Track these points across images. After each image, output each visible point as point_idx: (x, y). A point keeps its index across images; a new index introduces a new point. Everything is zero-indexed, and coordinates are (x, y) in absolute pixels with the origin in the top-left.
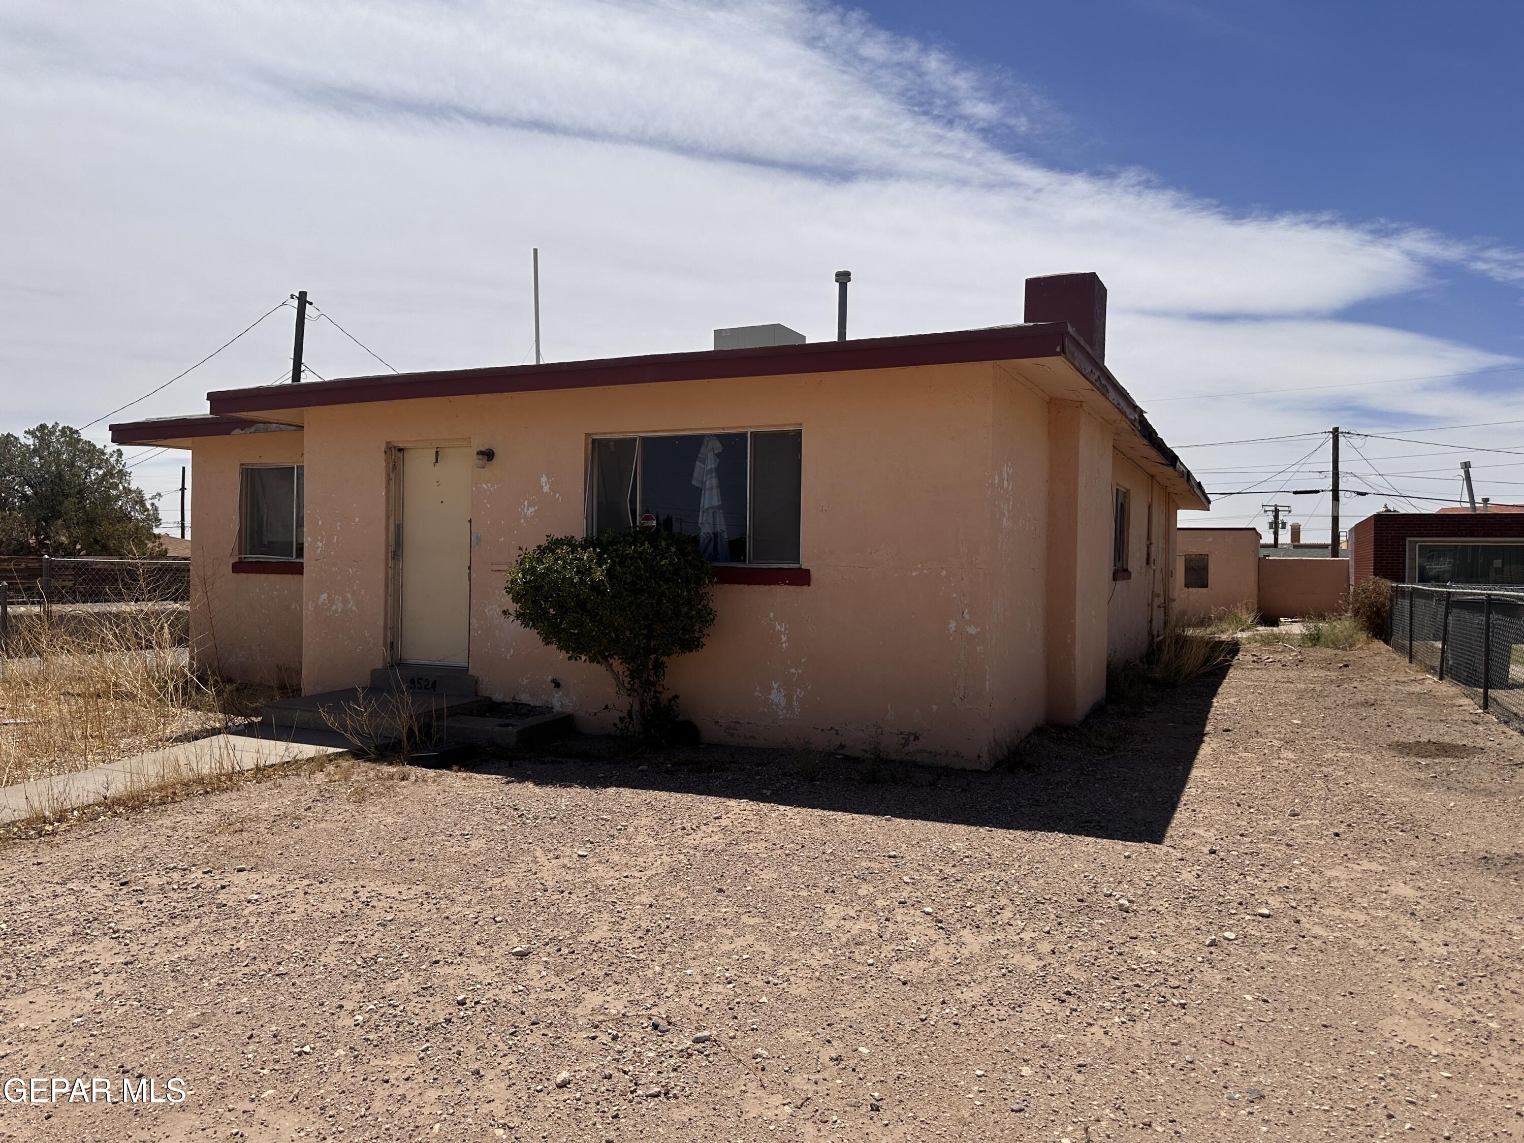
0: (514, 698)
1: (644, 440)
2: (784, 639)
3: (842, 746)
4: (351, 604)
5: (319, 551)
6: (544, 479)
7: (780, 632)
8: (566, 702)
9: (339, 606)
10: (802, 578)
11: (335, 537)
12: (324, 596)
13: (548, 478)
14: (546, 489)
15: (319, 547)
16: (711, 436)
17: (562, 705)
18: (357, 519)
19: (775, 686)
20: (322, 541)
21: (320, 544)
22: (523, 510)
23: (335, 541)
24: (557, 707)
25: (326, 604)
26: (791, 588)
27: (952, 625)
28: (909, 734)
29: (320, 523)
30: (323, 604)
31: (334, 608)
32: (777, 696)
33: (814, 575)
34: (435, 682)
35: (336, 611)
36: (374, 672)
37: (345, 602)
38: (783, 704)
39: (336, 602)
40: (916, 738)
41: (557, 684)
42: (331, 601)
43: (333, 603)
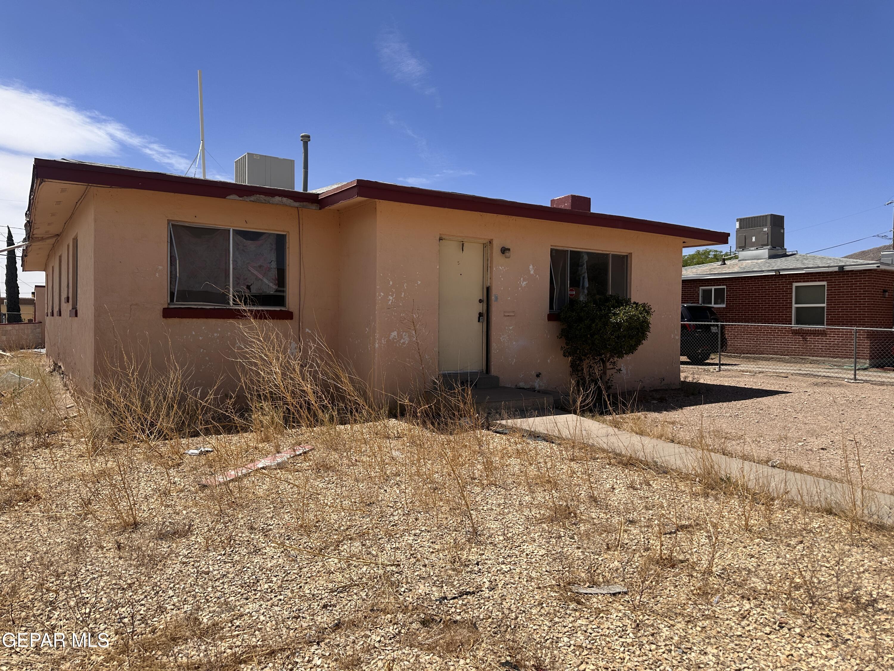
0: (516, 386)
1: (570, 251)
4: (416, 338)
5: (390, 302)
6: (531, 267)
8: (541, 384)
9: (407, 340)
11: (403, 294)
12: (395, 334)
13: (533, 267)
14: (532, 272)
17: (539, 386)
18: (419, 282)
20: (392, 296)
22: (520, 283)
23: (403, 296)
24: (537, 387)
25: (396, 339)
28: (662, 379)
29: (391, 283)
30: (394, 339)
31: (402, 341)
32: (623, 369)
34: (477, 382)
35: (404, 343)
37: (410, 336)
38: (625, 373)
39: (404, 337)
40: (664, 380)
41: (538, 376)
42: (400, 336)
43: (402, 338)
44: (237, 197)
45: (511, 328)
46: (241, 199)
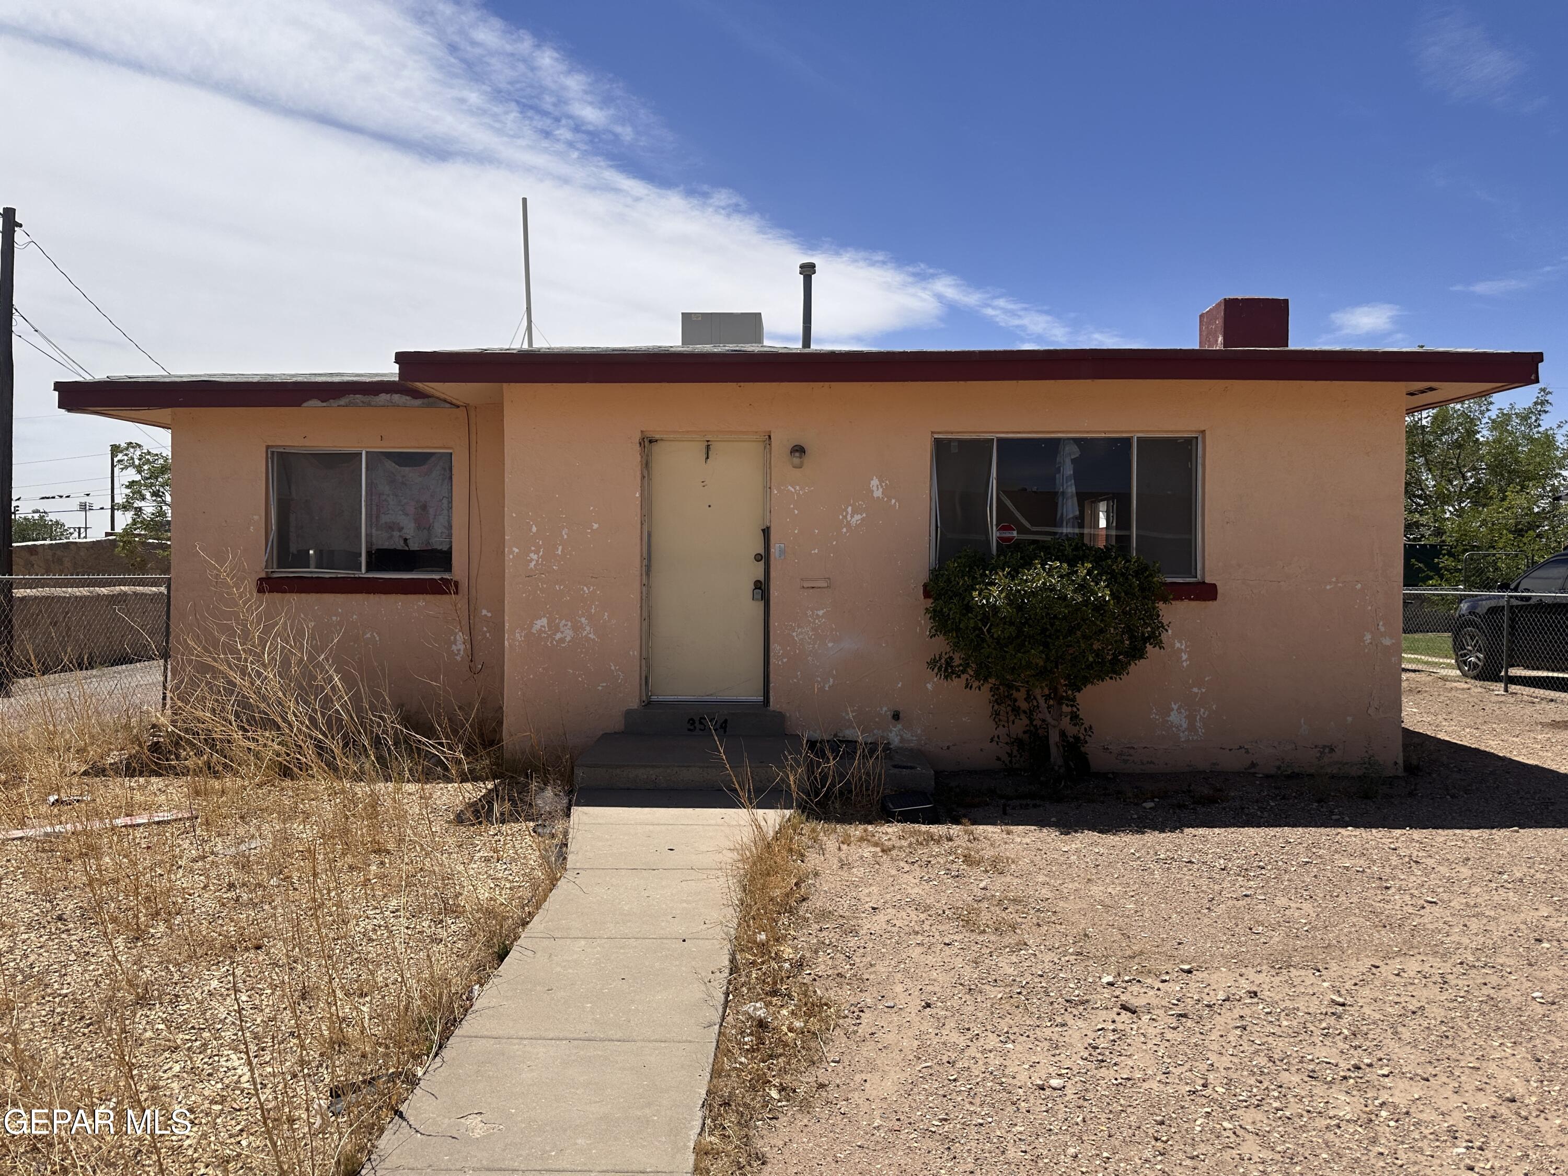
0: (835, 735)
1: (1000, 440)
2: (1185, 657)
3: (1253, 765)
4: (588, 631)
5: (532, 565)
6: (875, 482)
7: (1180, 650)
8: (907, 735)
9: (569, 634)
10: (1207, 592)
11: (560, 548)
12: (542, 622)
13: (881, 481)
14: (878, 493)
15: (531, 560)
16: (1069, 439)
17: (902, 740)
18: (596, 526)
19: (1175, 707)
20: (537, 552)
21: (535, 557)
22: (845, 517)
23: (559, 552)
24: (896, 741)
25: (545, 632)
26: (1194, 603)
27: (1368, 637)
28: (1324, 747)
29: (534, 529)
30: (540, 631)
31: (558, 636)
32: (1177, 718)
33: (1220, 590)
34: (726, 721)
35: (562, 640)
36: (629, 713)
37: (577, 628)
38: (1185, 726)
39: (562, 629)
40: (1332, 750)
41: (896, 716)
42: (554, 628)
43: (557, 630)
44: (319, 403)
45: (821, 613)
46: (324, 404)
